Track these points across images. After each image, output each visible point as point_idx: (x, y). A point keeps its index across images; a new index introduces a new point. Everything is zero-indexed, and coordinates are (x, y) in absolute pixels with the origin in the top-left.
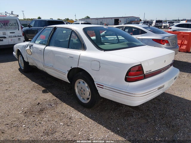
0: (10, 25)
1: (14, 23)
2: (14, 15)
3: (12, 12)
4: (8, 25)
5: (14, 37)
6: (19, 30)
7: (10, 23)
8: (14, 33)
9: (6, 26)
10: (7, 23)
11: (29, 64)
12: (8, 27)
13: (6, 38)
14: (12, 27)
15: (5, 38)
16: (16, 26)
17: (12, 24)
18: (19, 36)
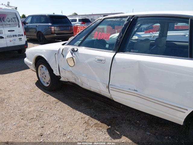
0: (8, 20)
1: (13, 18)
2: (11, 6)
3: (9, 3)
4: (5, 20)
5: (13, 36)
6: (19, 27)
7: (8, 18)
8: (14, 31)
9: (2, 21)
10: (4, 17)
11: (62, 79)
12: (5, 23)
13: (3, 38)
14: (10, 23)
16: (15, 21)
17: (10, 19)
18: (19, 35)
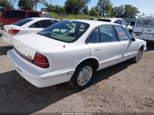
8: (151, 31)
15: (142, 33)
18: (153, 34)
